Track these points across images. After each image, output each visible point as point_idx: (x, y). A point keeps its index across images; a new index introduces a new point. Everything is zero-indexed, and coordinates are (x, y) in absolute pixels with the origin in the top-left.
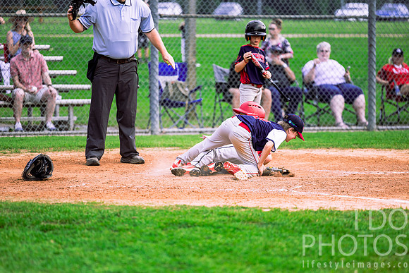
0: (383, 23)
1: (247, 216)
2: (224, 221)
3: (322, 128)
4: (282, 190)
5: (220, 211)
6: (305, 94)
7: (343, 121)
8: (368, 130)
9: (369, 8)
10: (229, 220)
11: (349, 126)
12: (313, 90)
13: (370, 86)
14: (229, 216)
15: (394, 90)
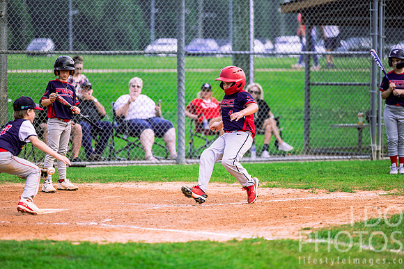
0: (191, 58)
1: (57, 249)
2: (33, 255)
3: (131, 162)
4: (92, 223)
5: (30, 245)
6: (115, 128)
7: (153, 154)
8: (177, 163)
9: (178, 44)
10: (39, 254)
11: (159, 159)
12: (123, 125)
13: (179, 120)
14: (39, 250)
15: (203, 124)
